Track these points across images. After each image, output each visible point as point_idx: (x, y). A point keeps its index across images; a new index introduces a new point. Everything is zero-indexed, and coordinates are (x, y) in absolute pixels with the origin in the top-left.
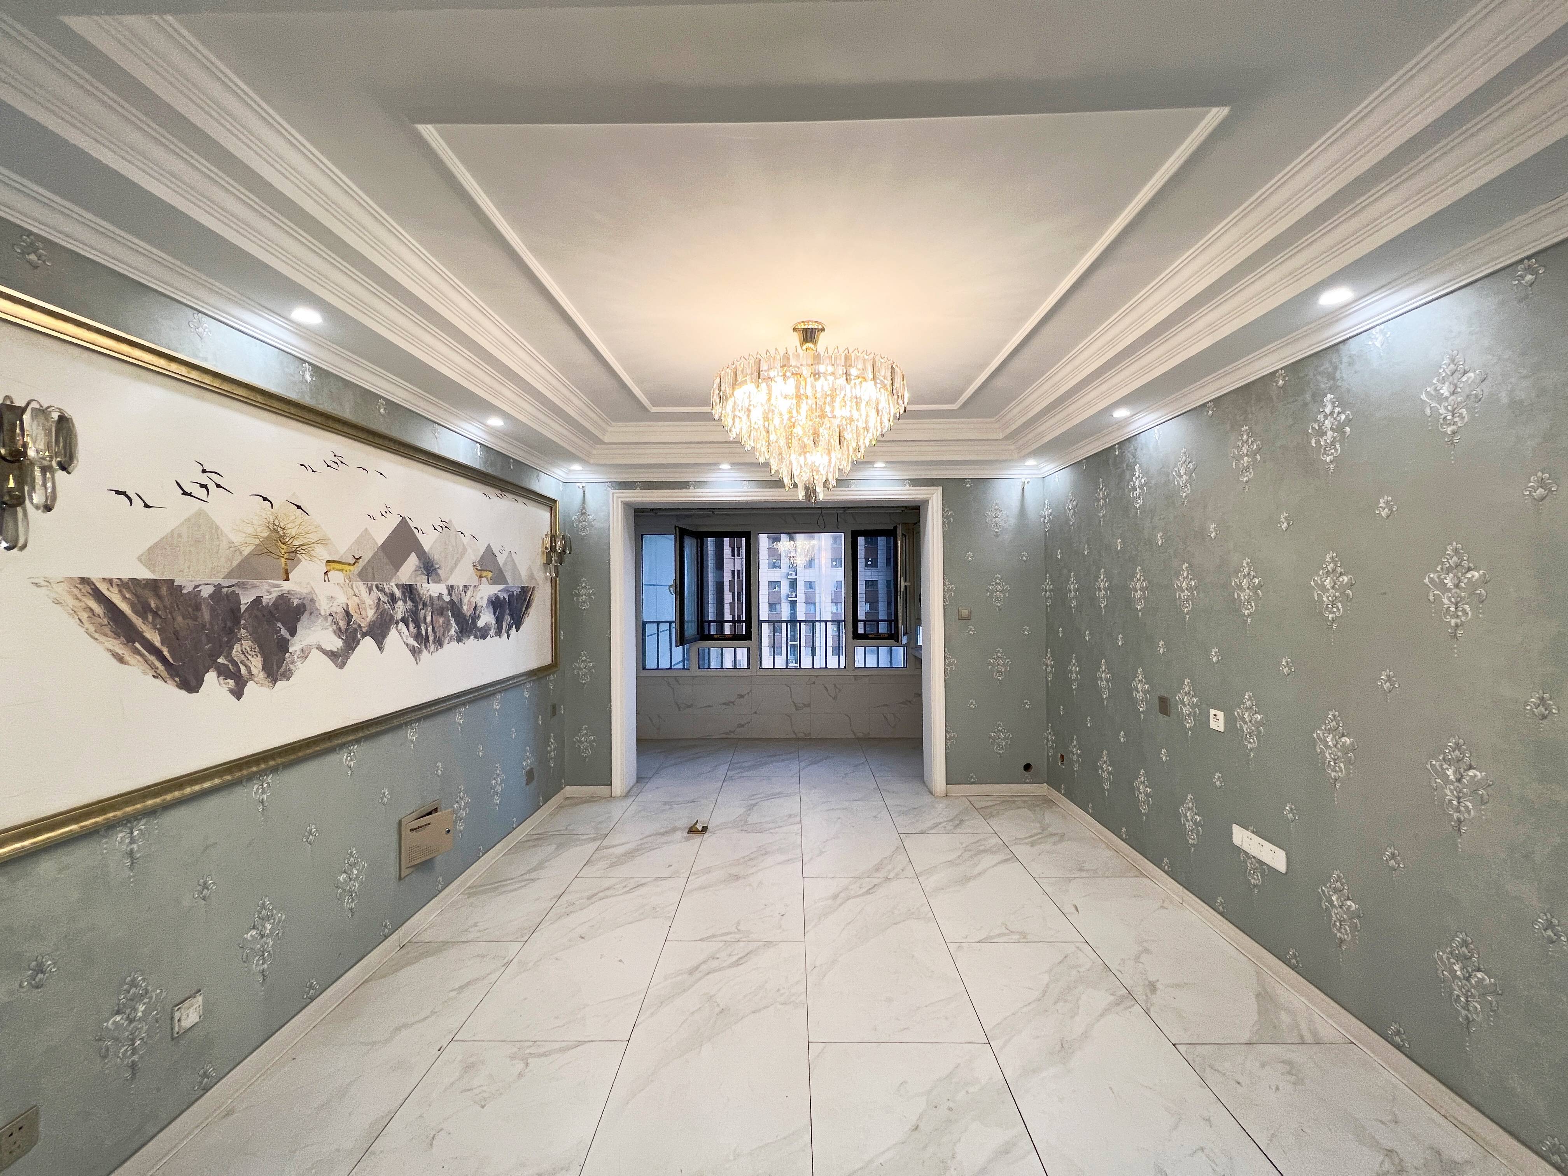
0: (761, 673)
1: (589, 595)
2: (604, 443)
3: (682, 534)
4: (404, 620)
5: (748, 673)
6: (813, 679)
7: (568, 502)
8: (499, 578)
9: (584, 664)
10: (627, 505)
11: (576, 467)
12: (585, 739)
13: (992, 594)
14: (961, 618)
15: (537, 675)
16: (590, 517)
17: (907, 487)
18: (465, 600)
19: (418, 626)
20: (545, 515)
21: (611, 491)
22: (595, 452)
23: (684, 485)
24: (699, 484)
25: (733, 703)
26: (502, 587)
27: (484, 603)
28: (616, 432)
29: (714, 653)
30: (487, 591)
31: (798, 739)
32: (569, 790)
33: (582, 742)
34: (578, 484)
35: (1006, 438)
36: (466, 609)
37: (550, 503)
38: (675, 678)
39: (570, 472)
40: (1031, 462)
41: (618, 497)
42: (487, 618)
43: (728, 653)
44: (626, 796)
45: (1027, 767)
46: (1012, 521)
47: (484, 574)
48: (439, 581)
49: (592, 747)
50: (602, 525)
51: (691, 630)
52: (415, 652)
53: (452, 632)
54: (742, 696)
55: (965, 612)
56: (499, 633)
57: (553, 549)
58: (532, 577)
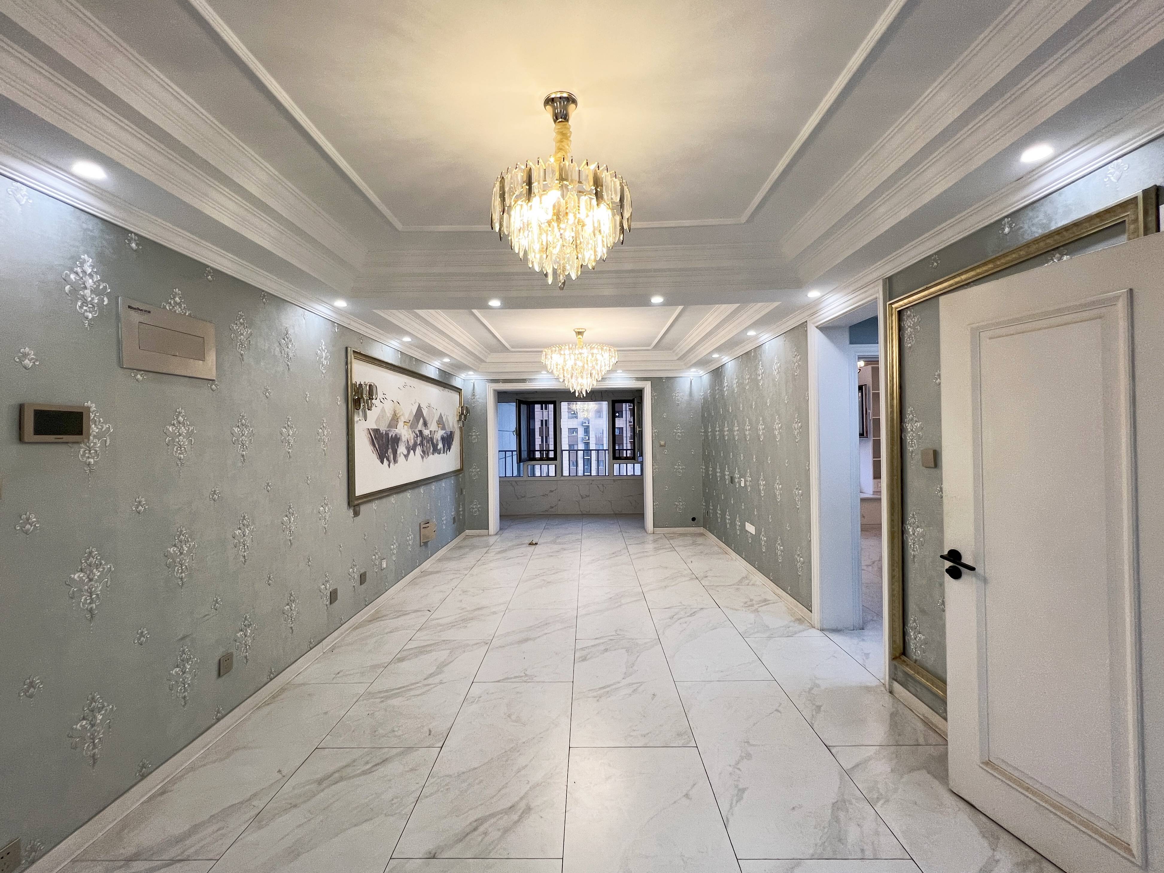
0: (562, 478)
1: (477, 436)
2: (486, 362)
3: (520, 403)
4: (420, 444)
5: (555, 478)
6: (591, 482)
7: (467, 391)
8: (443, 428)
9: (474, 470)
10: (495, 390)
11: (471, 373)
12: (475, 506)
13: (676, 434)
14: (661, 446)
15: (456, 473)
16: (477, 397)
17: (634, 382)
18: (435, 437)
19: (423, 448)
20: (456, 396)
21: (488, 384)
22: (481, 366)
23: (524, 381)
24: (531, 380)
25: (547, 495)
26: (444, 431)
27: (439, 439)
28: (492, 358)
29: (537, 468)
30: (440, 433)
31: (583, 514)
32: (468, 532)
33: (473, 508)
34: (471, 381)
35: (678, 359)
36: (435, 441)
37: (458, 390)
38: (516, 482)
39: (468, 375)
40: (693, 370)
41: (491, 387)
42: (440, 446)
43: (544, 467)
44: (496, 534)
45: (694, 519)
46: (686, 398)
47: (440, 425)
48: (427, 429)
49: (479, 511)
50: (482, 401)
51: (524, 455)
52: (422, 458)
53: (431, 451)
54: (551, 491)
55: (662, 443)
56: (444, 453)
57: (462, 414)
58: (453, 427)
